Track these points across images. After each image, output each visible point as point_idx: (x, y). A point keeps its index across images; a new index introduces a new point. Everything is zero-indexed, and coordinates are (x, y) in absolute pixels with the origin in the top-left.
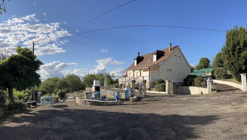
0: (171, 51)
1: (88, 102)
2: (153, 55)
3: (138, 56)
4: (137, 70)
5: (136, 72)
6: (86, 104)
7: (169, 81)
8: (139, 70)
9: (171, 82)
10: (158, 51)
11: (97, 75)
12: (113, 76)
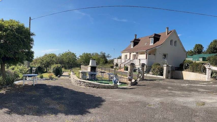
0: (168, 35)
1: (83, 83)
2: (150, 38)
3: (135, 38)
4: (133, 52)
5: (132, 54)
6: (81, 85)
7: (167, 66)
8: (136, 52)
9: (169, 66)
10: (155, 35)
11: (93, 54)
12: (108, 57)
